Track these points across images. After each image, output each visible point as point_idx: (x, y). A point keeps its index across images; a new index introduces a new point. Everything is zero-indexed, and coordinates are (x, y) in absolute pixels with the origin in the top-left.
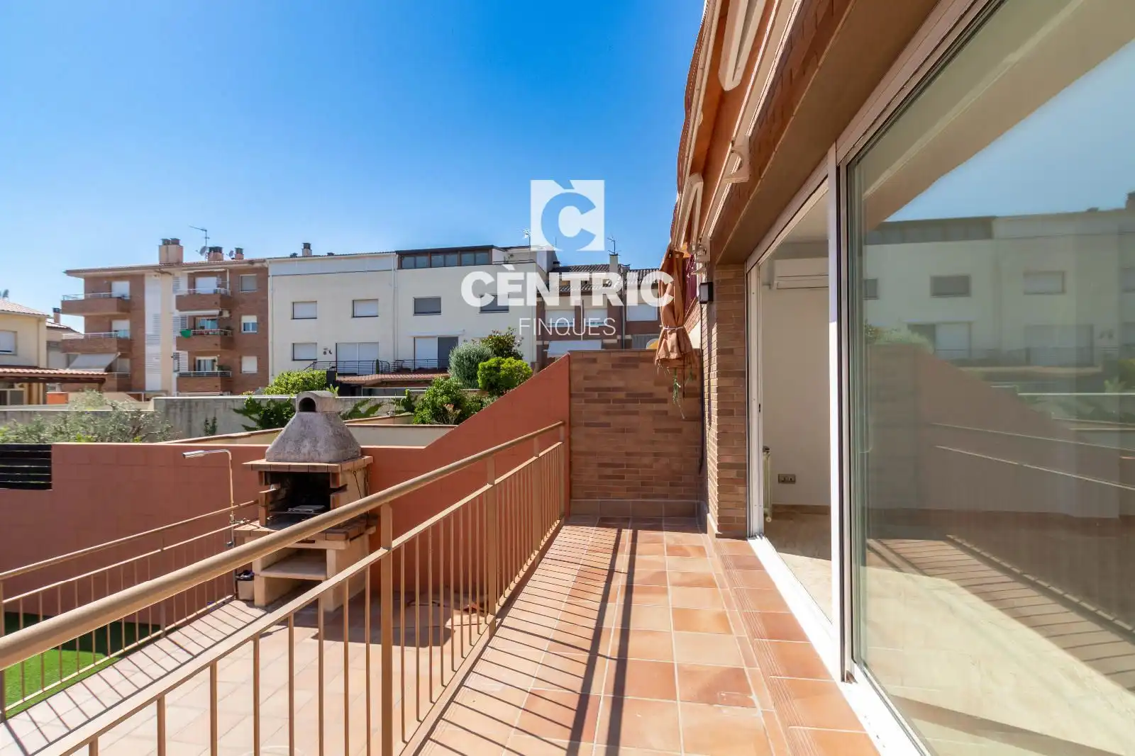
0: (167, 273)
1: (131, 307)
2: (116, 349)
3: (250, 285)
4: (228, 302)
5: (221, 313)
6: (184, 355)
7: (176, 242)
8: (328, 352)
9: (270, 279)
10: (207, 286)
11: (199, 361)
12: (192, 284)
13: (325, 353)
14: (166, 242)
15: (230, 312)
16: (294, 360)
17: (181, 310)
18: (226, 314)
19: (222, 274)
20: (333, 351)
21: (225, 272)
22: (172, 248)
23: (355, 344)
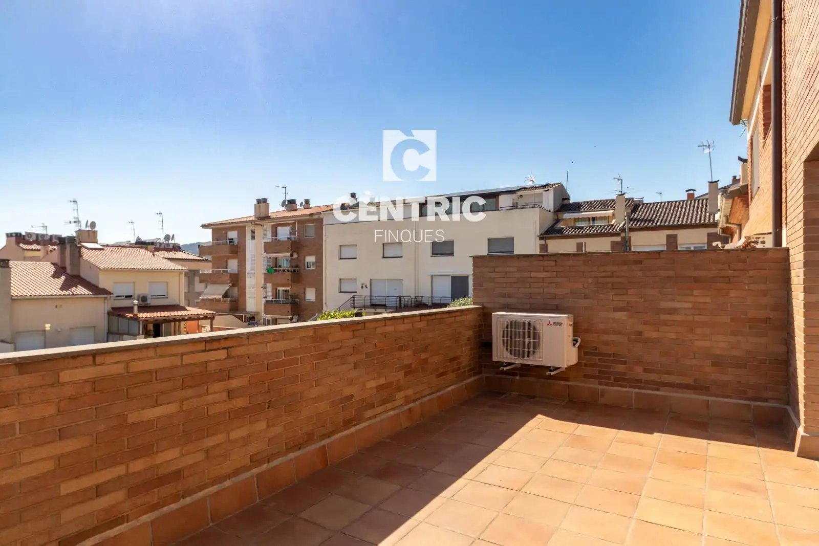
0: (259, 224)
1: (237, 250)
2: (229, 281)
3: (311, 233)
4: (296, 246)
5: (292, 255)
6: (269, 286)
7: (265, 200)
8: (364, 286)
9: (324, 227)
10: (284, 233)
11: (279, 290)
12: (275, 233)
13: (362, 287)
14: (259, 201)
15: (298, 254)
16: (341, 292)
17: (267, 253)
18: (295, 256)
19: (293, 225)
20: (369, 286)
21: (295, 223)
22: (262, 205)
23: (385, 279)
